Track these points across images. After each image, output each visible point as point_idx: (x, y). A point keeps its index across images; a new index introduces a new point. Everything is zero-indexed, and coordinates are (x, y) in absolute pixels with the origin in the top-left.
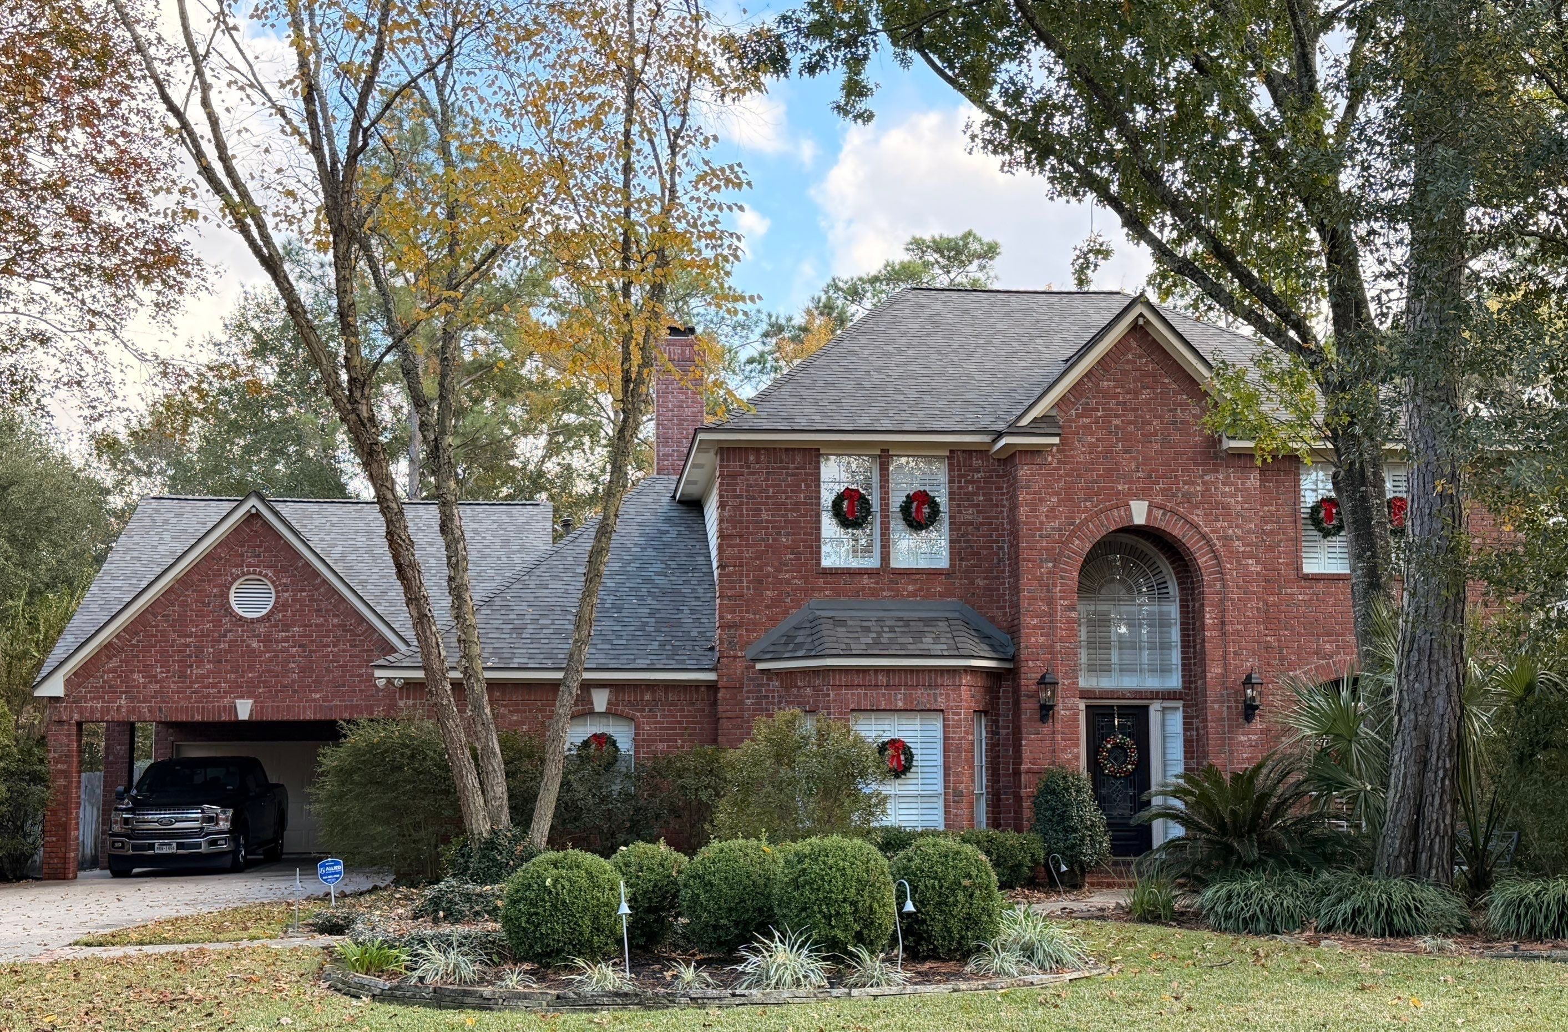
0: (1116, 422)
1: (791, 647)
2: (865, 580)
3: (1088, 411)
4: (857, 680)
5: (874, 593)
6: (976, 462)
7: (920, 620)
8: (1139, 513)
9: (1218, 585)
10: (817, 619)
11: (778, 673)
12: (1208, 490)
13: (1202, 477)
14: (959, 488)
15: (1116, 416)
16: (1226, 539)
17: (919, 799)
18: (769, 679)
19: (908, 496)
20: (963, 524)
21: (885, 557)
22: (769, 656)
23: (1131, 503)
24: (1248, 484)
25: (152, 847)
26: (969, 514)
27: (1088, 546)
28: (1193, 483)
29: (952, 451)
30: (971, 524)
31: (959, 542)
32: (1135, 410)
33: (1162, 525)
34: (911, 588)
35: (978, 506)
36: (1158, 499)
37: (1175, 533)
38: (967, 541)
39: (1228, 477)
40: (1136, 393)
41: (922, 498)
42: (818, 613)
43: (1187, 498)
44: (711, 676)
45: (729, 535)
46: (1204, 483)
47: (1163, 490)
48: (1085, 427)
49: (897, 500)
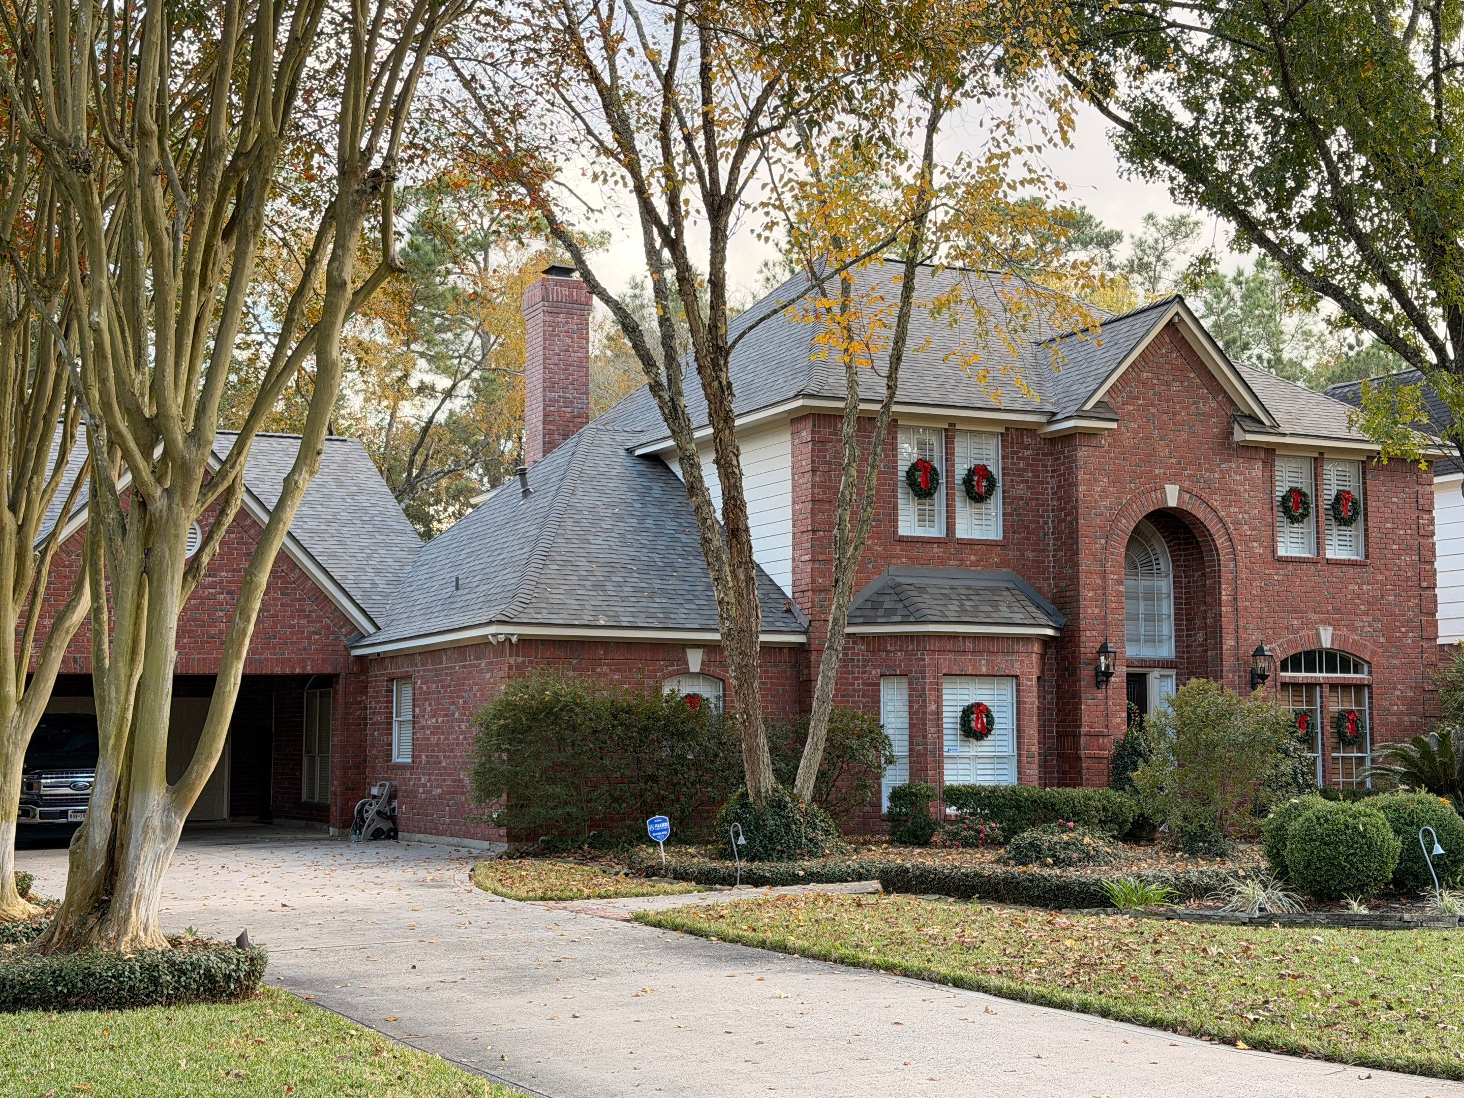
0: (1153, 410)
1: (881, 612)
2: (936, 549)
3: (1133, 398)
4: (949, 646)
5: (943, 561)
6: (1027, 440)
7: (986, 589)
8: (1172, 497)
9: (1232, 565)
10: (900, 585)
11: (864, 637)
12: (1224, 478)
13: (1219, 466)
14: (1013, 464)
15: (1153, 405)
16: (1237, 523)
17: (996, 760)
18: (855, 643)
19: (969, 470)
20: (1016, 498)
21: (951, 527)
22: (861, 620)
23: (1166, 486)
24: (1254, 474)
25: (64, 814)
26: (1020, 489)
27: (1133, 525)
28: (1213, 471)
29: (1007, 429)
30: (1022, 499)
31: (1011, 515)
32: (1168, 401)
33: (1188, 508)
34: (973, 558)
35: (1027, 482)
36: (1186, 484)
37: (1199, 516)
38: (1018, 515)
39: (1238, 467)
40: (1167, 384)
41: (980, 472)
42: (898, 579)
43: (1208, 483)
44: (801, 639)
45: (821, 501)
46: (1221, 471)
47: (1190, 476)
48: (1129, 414)
49: (961, 471)
